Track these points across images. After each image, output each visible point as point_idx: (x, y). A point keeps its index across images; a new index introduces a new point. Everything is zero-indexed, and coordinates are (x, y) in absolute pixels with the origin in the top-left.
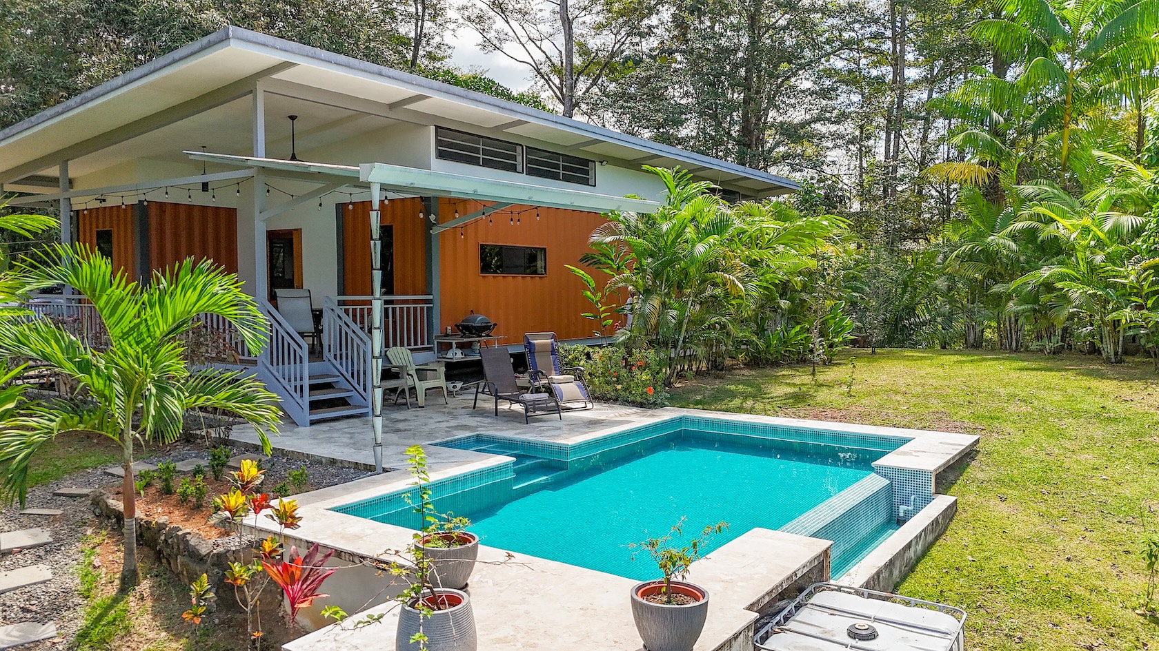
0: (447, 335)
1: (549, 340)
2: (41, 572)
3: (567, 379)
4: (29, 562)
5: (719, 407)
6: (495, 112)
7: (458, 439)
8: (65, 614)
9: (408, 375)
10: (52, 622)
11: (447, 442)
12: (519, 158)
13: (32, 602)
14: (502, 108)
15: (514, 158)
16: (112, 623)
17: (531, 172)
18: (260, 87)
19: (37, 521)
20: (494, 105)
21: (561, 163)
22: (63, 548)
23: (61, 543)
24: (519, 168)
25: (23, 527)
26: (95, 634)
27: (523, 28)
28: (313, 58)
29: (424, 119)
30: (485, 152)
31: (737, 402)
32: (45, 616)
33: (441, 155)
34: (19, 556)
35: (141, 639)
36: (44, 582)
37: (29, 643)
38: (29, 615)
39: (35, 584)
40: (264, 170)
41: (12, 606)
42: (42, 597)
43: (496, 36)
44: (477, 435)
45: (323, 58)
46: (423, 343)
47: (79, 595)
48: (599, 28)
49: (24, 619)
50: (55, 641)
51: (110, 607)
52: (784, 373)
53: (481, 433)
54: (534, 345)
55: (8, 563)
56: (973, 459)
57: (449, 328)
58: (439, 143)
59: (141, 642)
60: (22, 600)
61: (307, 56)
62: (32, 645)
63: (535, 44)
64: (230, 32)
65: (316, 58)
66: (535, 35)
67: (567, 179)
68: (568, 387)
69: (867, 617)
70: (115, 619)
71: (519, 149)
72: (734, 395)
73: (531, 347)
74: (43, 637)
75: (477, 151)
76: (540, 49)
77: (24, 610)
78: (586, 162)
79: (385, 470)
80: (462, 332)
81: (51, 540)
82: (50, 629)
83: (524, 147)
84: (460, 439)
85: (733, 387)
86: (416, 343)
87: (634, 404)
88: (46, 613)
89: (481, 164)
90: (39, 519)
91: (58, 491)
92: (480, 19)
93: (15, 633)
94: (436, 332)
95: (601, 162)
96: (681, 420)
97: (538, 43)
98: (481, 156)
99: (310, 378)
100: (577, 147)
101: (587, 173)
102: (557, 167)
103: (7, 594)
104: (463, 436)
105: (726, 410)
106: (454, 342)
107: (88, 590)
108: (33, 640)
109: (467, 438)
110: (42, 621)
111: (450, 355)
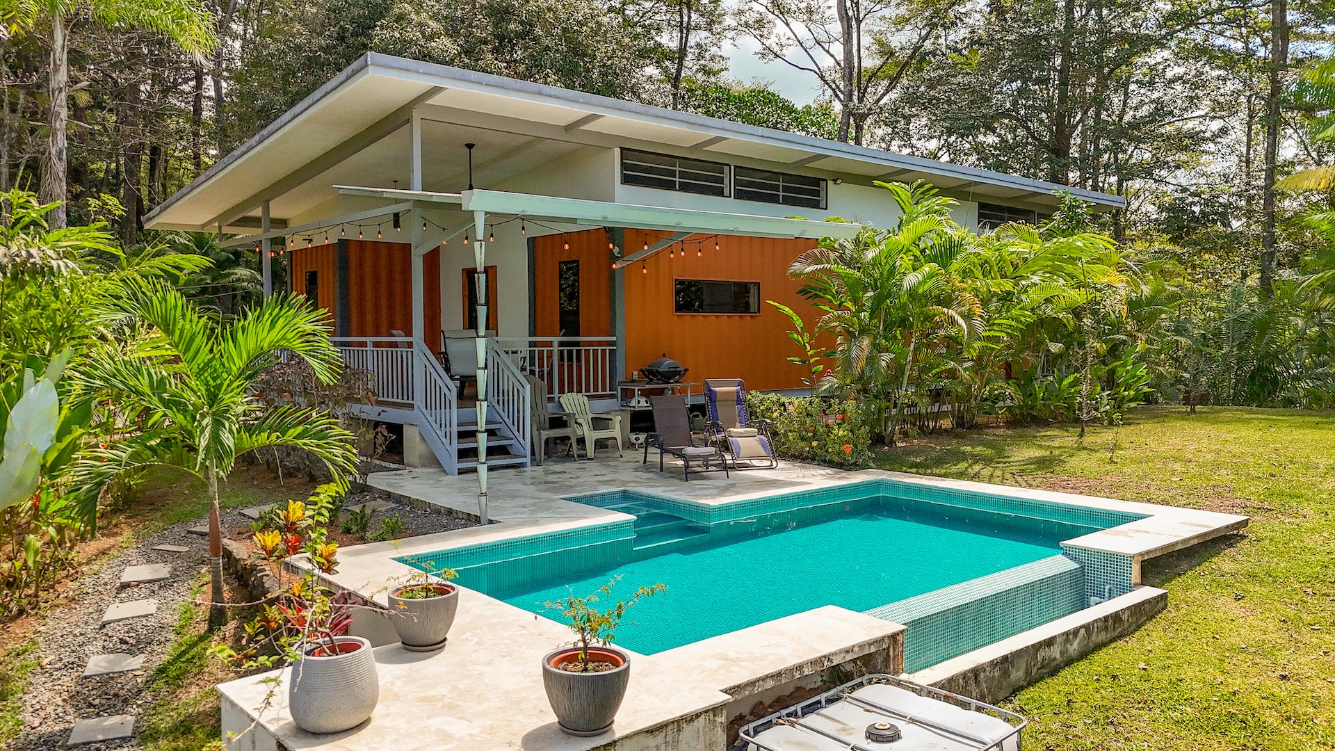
0: (633, 381)
1: (735, 388)
2: (148, 606)
3: (749, 432)
4: (143, 595)
5: (937, 471)
6: (683, 129)
7: (599, 495)
8: (155, 648)
9: (576, 423)
10: (142, 655)
11: (586, 497)
12: (726, 181)
13: (131, 635)
14: (692, 124)
15: (721, 181)
16: (189, 661)
17: (740, 195)
18: (416, 115)
19: (163, 557)
20: (681, 121)
21: (781, 184)
22: (175, 585)
23: (176, 579)
24: (726, 192)
25: (149, 561)
26: (173, 671)
27: (809, 30)
28: (460, 80)
29: (604, 141)
30: (682, 175)
31: (962, 466)
32: (138, 649)
33: (626, 180)
34: (136, 590)
35: (210, 679)
36: (146, 616)
37: (113, 673)
38: (124, 647)
39: (138, 617)
40: (420, 203)
41: (113, 636)
42: (141, 630)
43: (777, 41)
44: (625, 492)
45: (473, 80)
46: (604, 389)
47: (173, 630)
48: (901, 22)
49: (120, 650)
50: (137, 673)
51: (194, 645)
52: (1048, 433)
53: (628, 488)
54: (715, 392)
55: (124, 595)
56: (1231, 546)
57: (635, 373)
58: (624, 166)
59: (209, 681)
60: (122, 632)
61: (455, 78)
62: (116, 675)
63: (823, 47)
64: (369, 59)
65: (465, 80)
66: (823, 37)
67: (788, 201)
68: (747, 441)
69: (902, 716)
70: (193, 657)
71: (726, 169)
72: (963, 457)
73: (711, 395)
74: (127, 669)
75: (673, 174)
76: (828, 52)
77: (123, 641)
78: (816, 182)
79: (491, 522)
80: (649, 379)
81: (168, 575)
82: (137, 662)
83: (732, 167)
84: (603, 494)
85: (969, 449)
86: (596, 390)
87: (829, 464)
88: (140, 646)
89: (677, 188)
90: (166, 556)
91: (193, 529)
92: (760, 23)
93: (104, 664)
94: (620, 377)
95: (835, 181)
96: (878, 484)
97: (826, 46)
98: (677, 180)
99: (458, 425)
100: (801, 163)
101: (817, 193)
102: (776, 188)
103: (112, 624)
104: (606, 491)
105: (945, 476)
106: (636, 389)
107: (182, 627)
108: (117, 670)
109: (611, 493)
110: (132, 653)
111: (633, 403)
